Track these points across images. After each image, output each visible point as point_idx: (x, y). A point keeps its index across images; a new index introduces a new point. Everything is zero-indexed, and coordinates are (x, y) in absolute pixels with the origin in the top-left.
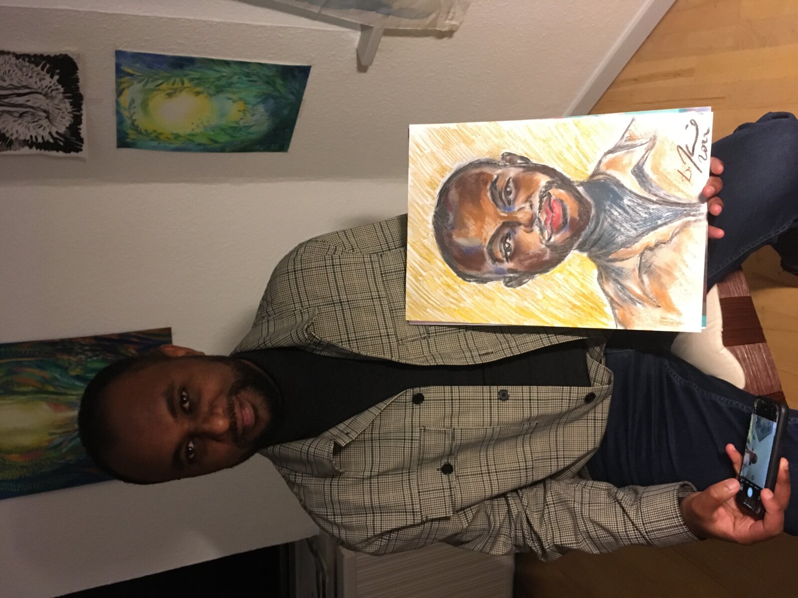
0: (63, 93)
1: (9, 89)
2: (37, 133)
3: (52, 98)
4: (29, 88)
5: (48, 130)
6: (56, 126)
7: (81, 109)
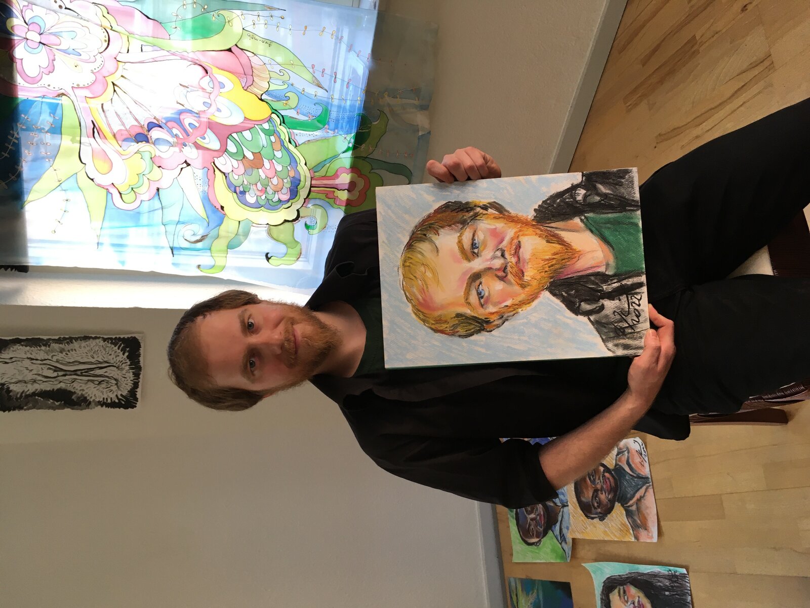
0: (129, 365)
1: (95, 364)
2: (108, 396)
3: (122, 369)
4: (108, 363)
5: (115, 394)
6: (120, 390)
7: (139, 378)
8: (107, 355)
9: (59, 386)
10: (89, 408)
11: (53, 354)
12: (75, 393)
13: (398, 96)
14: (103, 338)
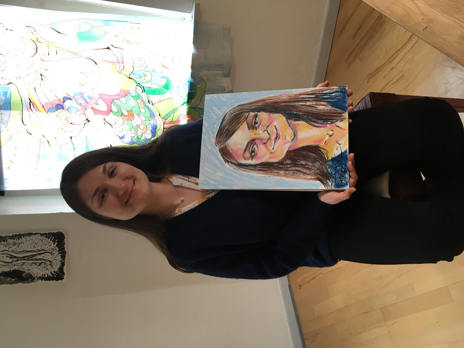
0: (58, 251)
1: (36, 251)
2: (45, 272)
3: (54, 254)
4: (44, 250)
5: (50, 271)
6: (54, 269)
7: (65, 259)
8: (43, 245)
9: (14, 268)
10: (33, 282)
11: (10, 246)
12: (24, 272)
13: (211, 70)
14: (40, 233)
